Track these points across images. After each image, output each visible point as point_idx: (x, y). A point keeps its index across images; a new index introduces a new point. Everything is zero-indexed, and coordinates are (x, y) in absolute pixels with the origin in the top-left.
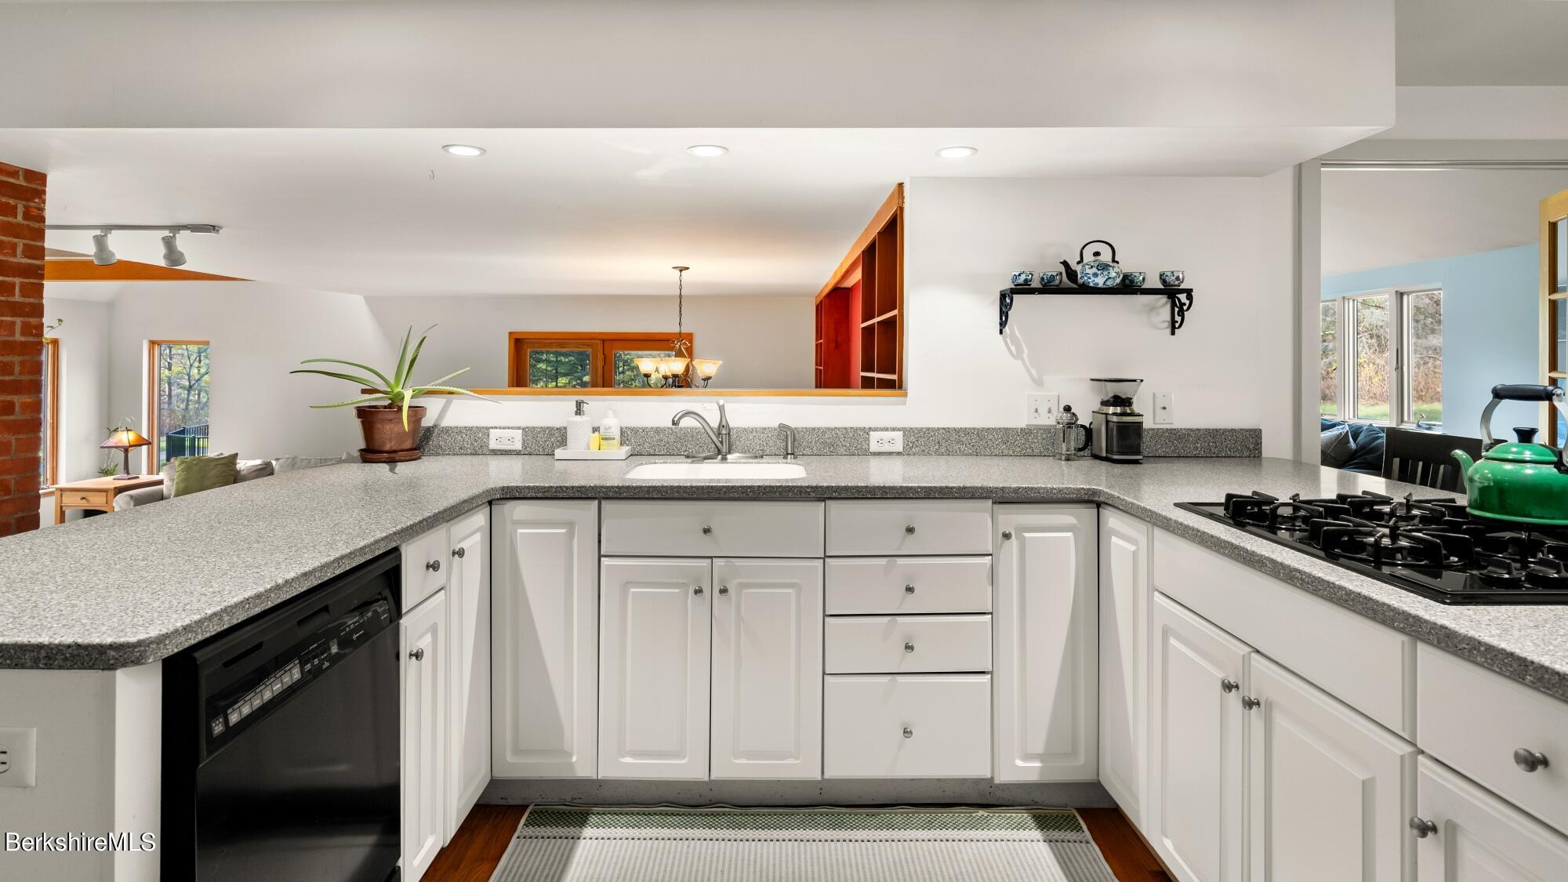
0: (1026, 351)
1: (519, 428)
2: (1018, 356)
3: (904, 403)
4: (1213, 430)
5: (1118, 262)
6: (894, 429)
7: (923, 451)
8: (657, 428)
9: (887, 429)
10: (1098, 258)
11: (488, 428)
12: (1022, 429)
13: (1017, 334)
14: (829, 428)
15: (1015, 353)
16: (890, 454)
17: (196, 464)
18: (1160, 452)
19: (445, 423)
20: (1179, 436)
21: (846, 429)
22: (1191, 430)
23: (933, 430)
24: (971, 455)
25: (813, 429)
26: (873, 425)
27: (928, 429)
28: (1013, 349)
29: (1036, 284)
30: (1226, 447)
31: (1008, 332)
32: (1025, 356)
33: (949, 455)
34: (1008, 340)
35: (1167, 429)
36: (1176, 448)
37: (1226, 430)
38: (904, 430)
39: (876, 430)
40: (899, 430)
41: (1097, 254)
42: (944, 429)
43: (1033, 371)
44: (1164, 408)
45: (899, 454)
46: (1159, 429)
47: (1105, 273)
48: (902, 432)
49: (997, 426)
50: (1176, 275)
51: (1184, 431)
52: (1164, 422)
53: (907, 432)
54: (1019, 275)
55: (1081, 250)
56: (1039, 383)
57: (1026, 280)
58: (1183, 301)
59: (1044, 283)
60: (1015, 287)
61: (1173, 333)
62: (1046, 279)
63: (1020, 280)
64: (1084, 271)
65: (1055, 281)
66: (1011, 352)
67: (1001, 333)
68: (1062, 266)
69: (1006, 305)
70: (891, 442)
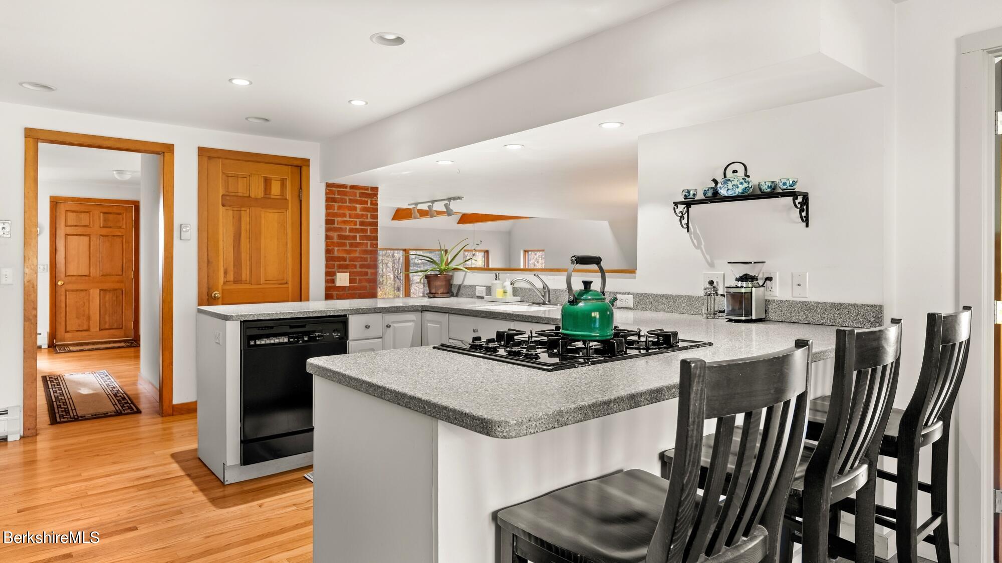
0: (703, 243)
1: (485, 286)
2: (698, 247)
3: (635, 279)
4: (838, 304)
5: (749, 177)
6: (628, 294)
7: (643, 308)
9: (625, 293)
10: (735, 174)
11: (476, 286)
12: (699, 296)
13: (698, 232)
15: (696, 244)
16: (626, 308)
18: (794, 319)
19: (465, 283)
20: (810, 307)
22: (819, 303)
23: (649, 295)
24: (669, 312)
26: (619, 291)
27: (646, 294)
28: (695, 242)
29: (700, 196)
30: (850, 319)
31: (692, 230)
32: (703, 247)
33: (657, 311)
34: (692, 236)
35: (800, 302)
36: (807, 317)
37: (848, 305)
38: (633, 294)
39: (619, 293)
40: (631, 294)
41: (735, 172)
42: (654, 294)
43: (708, 257)
44: (799, 285)
45: (631, 309)
46: (793, 301)
48: (632, 296)
49: (684, 294)
50: (783, 181)
51: (813, 304)
52: (800, 296)
53: (636, 295)
54: (689, 192)
55: (725, 169)
56: (712, 265)
57: (694, 195)
58: (800, 199)
59: (704, 195)
60: (684, 200)
61: (807, 226)
62: (705, 193)
63: (685, 196)
64: (722, 186)
65: (709, 194)
66: (694, 244)
67: (688, 231)
68: (713, 183)
69: (682, 213)
70: (627, 301)
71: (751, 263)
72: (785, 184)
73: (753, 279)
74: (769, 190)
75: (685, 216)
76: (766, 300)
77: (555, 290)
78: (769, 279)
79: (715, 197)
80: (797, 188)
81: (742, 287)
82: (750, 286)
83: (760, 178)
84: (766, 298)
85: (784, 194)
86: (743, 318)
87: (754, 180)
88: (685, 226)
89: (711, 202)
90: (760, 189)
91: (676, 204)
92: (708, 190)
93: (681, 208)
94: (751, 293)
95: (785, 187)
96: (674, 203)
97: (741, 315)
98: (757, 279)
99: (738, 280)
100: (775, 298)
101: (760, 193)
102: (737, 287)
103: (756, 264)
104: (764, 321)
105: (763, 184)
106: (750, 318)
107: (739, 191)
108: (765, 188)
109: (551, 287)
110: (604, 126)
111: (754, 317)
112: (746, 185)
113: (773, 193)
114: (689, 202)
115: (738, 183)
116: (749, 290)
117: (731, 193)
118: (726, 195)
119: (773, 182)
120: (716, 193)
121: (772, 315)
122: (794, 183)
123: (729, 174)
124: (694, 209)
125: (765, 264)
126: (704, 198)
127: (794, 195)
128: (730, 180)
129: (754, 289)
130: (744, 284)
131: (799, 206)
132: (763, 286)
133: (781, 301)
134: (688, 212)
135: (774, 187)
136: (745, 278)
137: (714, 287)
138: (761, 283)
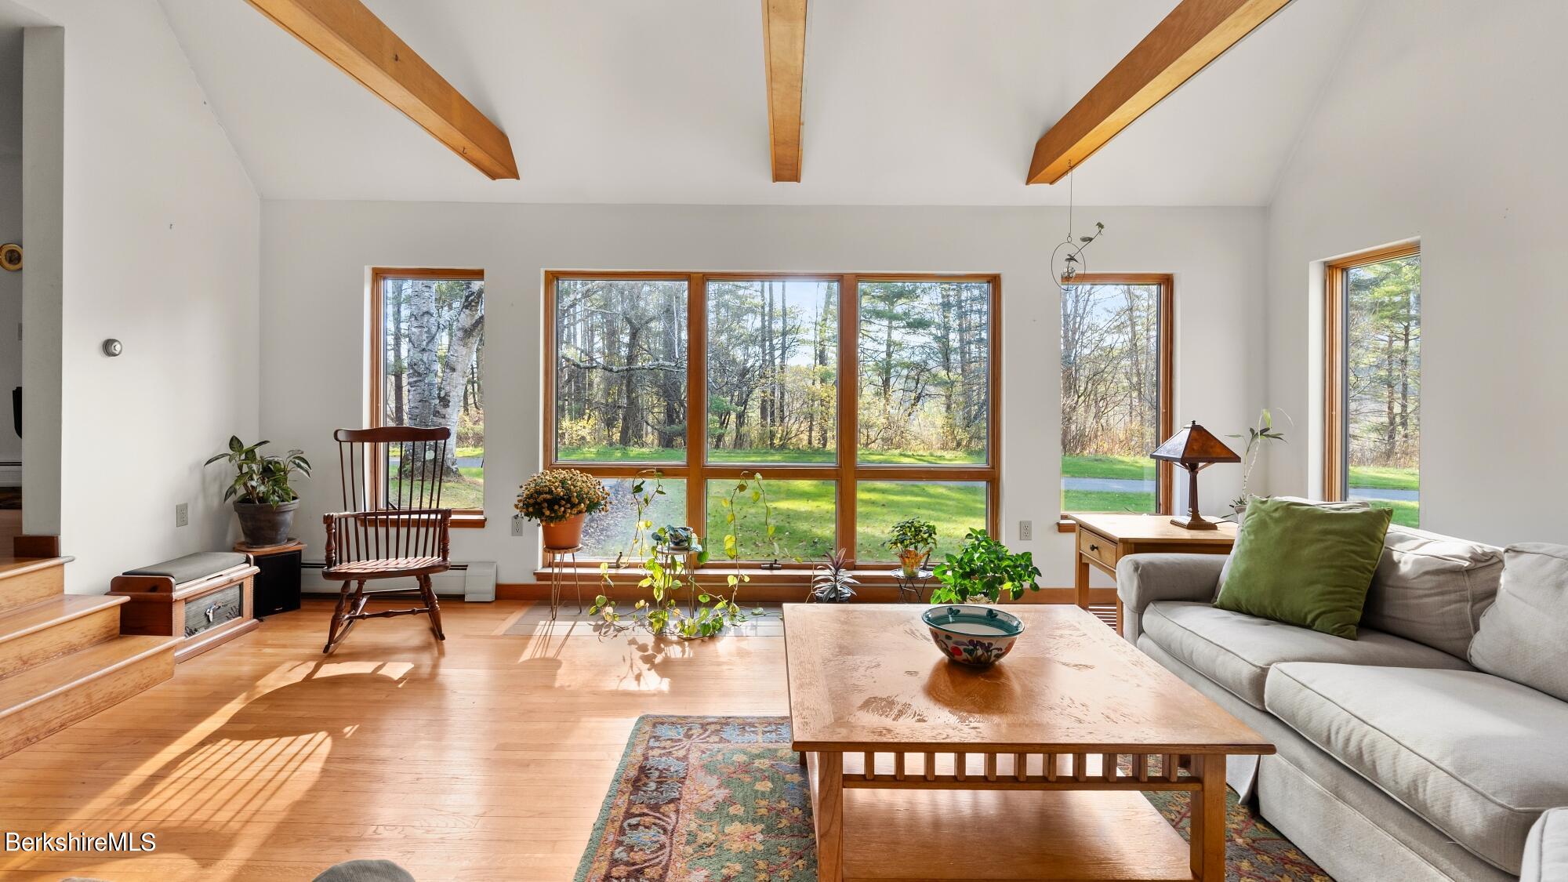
17: (1277, 521)
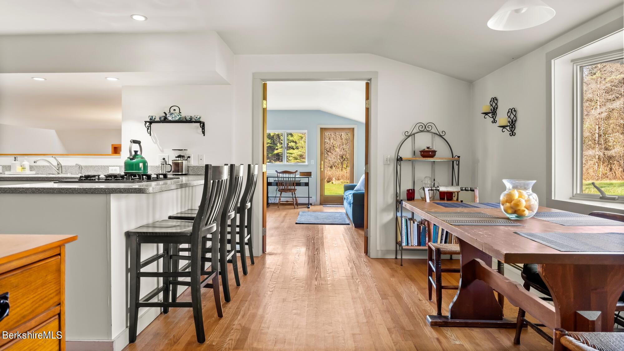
0: (158, 141)
1: (1, 166)
2: (156, 143)
3: (120, 158)
5: (181, 113)
6: (116, 166)
8: (43, 166)
9: (114, 166)
10: (175, 111)
12: (156, 166)
13: (156, 136)
14: (96, 166)
18: (199, 173)
21: (101, 166)
25: (91, 166)
26: (110, 165)
28: (154, 141)
29: (157, 119)
31: (153, 135)
32: (158, 143)
34: (153, 138)
35: (201, 166)
39: (111, 166)
40: (118, 166)
41: (174, 110)
43: (161, 148)
44: (201, 159)
46: (198, 166)
47: (171, 116)
50: (196, 116)
52: (201, 164)
53: (121, 167)
54: (152, 117)
55: (170, 108)
56: (162, 151)
57: (155, 119)
58: (202, 125)
59: (160, 119)
60: (149, 120)
61: (204, 135)
62: (160, 118)
63: (151, 118)
64: (170, 116)
65: (162, 119)
66: (153, 141)
67: (150, 135)
68: (164, 114)
69: (148, 126)
70: (115, 170)
71: (182, 150)
72: (196, 118)
73: (183, 157)
74: (189, 119)
75: (149, 128)
76: (188, 166)
77: (65, 166)
78: (189, 157)
79: (165, 120)
80: (201, 120)
81: (178, 160)
82: (182, 160)
83: (186, 113)
84: (188, 165)
85: (196, 122)
86: (180, 173)
87: (184, 114)
88: (149, 133)
89: (162, 123)
90: (186, 119)
91: (146, 122)
92: (162, 117)
93: (148, 124)
94: (183, 163)
95: (196, 119)
96: (145, 121)
97: (179, 172)
98: (185, 157)
99: (176, 157)
100: (192, 165)
101: (185, 120)
102: (176, 160)
103: (185, 151)
104: (187, 175)
105: (187, 117)
106: (182, 173)
107: (177, 118)
108: (188, 118)
109: (63, 165)
110: (108, 79)
111: (184, 173)
112: (180, 116)
113: (190, 121)
114: (152, 122)
115: (177, 115)
116: (182, 161)
117: (174, 119)
118: (171, 120)
119: (191, 116)
120: (165, 118)
121: (190, 173)
122: (200, 118)
123: (172, 111)
124: (153, 125)
125: (187, 151)
126: (159, 120)
127: (200, 122)
128: (173, 114)
129: (184, 161)
130: (179, 159)
131: (202, 127)
132: (186, 160)
133: (194, 166)
134: (150, 126)
135: (191, 118)
136: (179, 156)
137: (165, 161)
138: (186, 159)
